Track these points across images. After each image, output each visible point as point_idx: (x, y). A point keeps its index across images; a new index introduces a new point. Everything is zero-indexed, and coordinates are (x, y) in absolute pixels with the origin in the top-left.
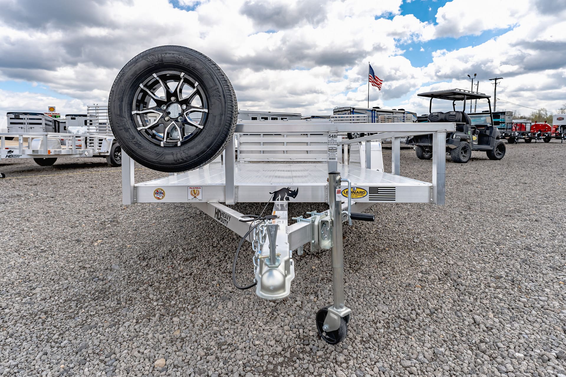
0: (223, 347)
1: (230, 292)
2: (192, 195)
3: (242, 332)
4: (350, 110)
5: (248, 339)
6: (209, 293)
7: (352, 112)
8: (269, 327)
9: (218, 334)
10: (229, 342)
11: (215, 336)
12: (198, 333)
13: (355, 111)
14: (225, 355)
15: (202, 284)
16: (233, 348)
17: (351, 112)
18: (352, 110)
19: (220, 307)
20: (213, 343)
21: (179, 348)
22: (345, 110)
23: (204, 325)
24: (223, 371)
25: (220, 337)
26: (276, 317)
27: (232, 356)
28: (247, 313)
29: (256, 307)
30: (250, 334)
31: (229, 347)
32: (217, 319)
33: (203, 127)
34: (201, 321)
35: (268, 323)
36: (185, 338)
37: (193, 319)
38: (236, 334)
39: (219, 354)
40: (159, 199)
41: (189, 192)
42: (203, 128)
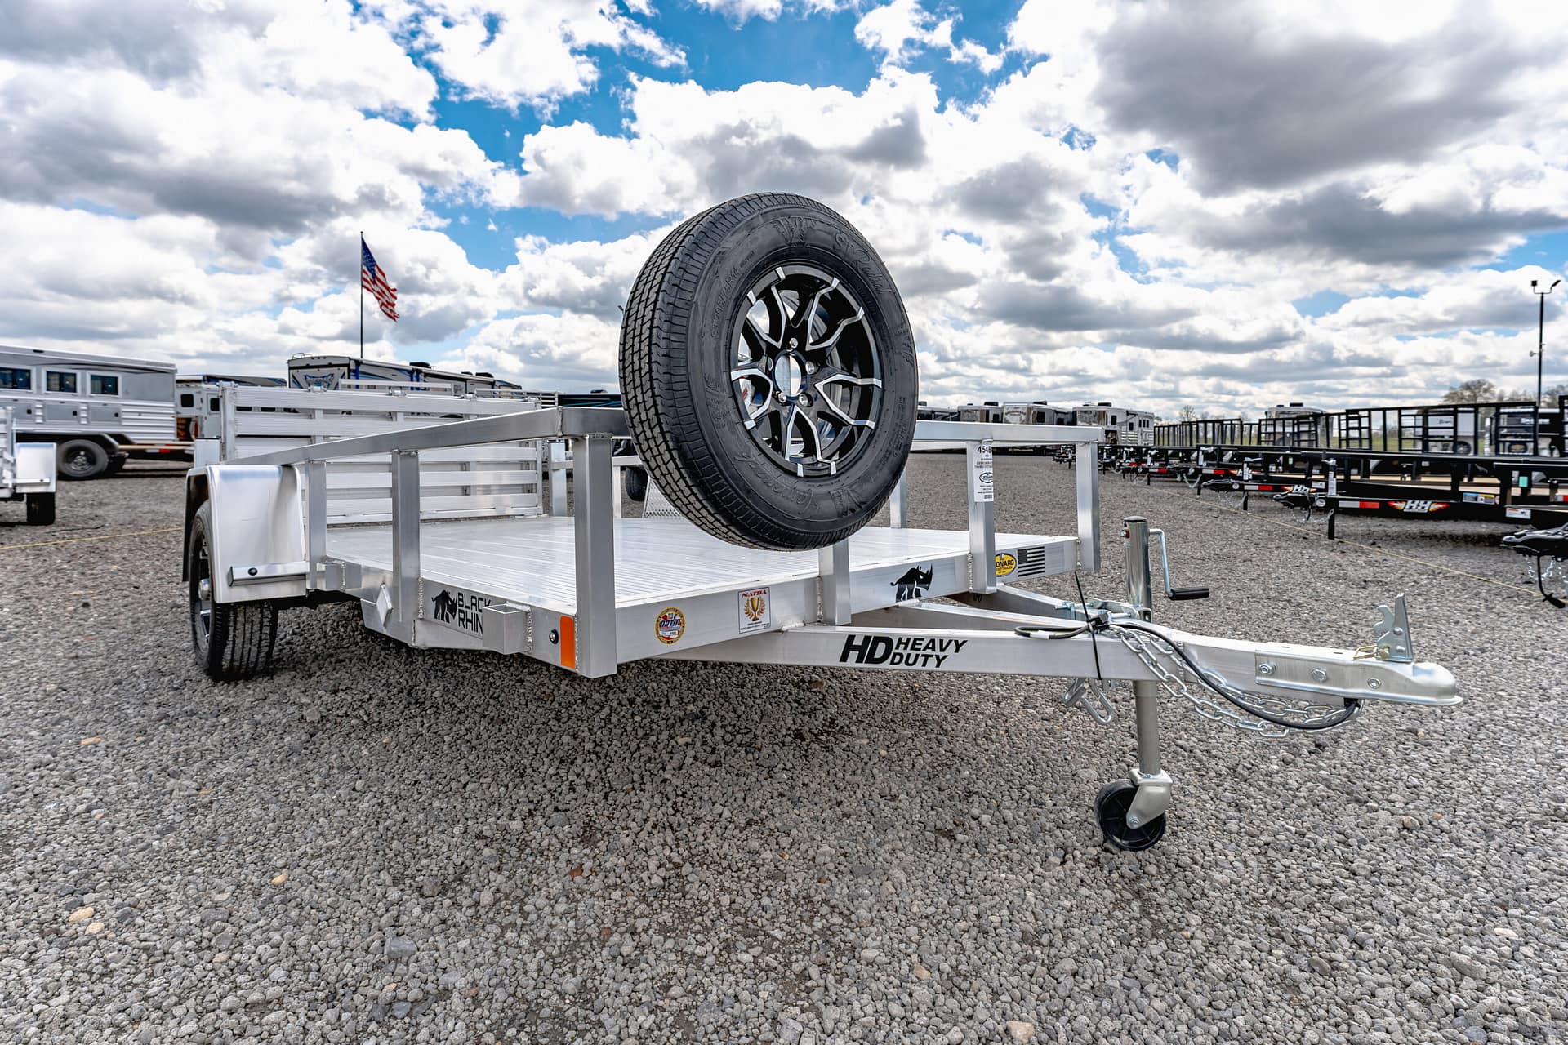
2: (748, 613)
4: (348, 365)
7: (354, 371)
13: (361, 368)
17: (349, 371)
18: (353, 367)
22: (330, 365)
40: (669, 640)
41: (742, 608)
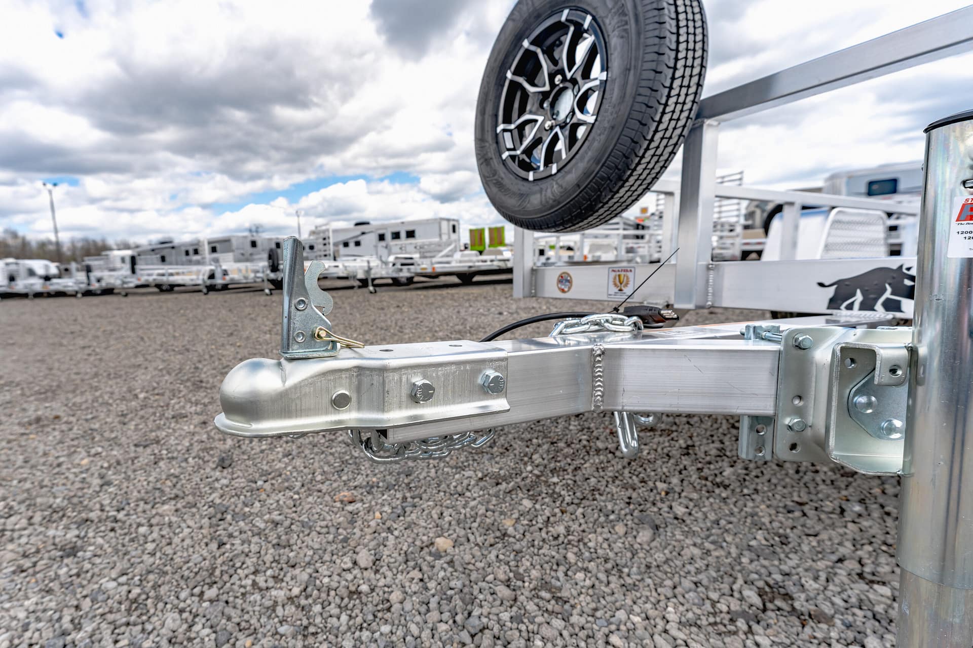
0: (543, 594)
1: (676, 518)
3: (609, 598)
5: (607, 621)
6: (630, 498)
8: (685, 638)
9: (562, 569)
10: (565, 594)
11: (555, 567)
12: (536, 543)
14: (531, 607)
15: (634, 477)
16: (558, 608)
19: (620, 529)
20: (535, 573)
21: (487, 544)
23: (561, 539)
24: (496, 628)
25: (561, 574)
26: (735, 633)
27: (539, 619)
28: (666, 573)
29: (702, 577)
30: (621, 615)
31: (553, 602)
32: (591, 544)
33: (594, 117)
34: (561, 529)
35: (694, 629)
36: (510, 536)
37: (552, 519)
38: (591, 592)
39: (522, 598)
41: (611, 280)
42: (596, 120)
